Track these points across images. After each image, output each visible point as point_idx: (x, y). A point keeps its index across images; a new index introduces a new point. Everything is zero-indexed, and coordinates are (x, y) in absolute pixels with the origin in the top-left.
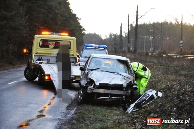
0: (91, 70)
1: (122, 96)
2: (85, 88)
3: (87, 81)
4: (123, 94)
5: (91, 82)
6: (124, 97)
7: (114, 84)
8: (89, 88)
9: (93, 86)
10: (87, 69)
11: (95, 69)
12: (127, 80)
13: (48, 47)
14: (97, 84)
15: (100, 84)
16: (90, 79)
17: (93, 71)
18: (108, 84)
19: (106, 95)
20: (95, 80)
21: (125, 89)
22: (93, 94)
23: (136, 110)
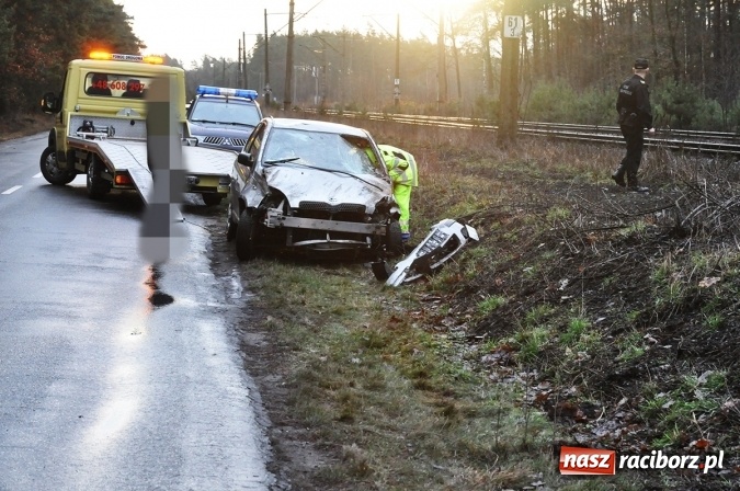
0: (273, 164)
1: (362, 237)
2: (260, 213)
3: (263, 194)
4: (365, 231)
5: (276, 197)
6: (368, 239)
7: (342, 205)
8: (269, 214)
9: (280, 209)
10: (259, 159)
11: (284, 161)
12: (375, 193)
13: (107, 93)
14: (294, 203)
15: (302, 203)
16: (271, 188)
17: (278, 168)
18: (325, 204)
19: (320, 234)
20: (287, 194)
21: (370, 219)
22: (281, 231)
23: (413, 278)
